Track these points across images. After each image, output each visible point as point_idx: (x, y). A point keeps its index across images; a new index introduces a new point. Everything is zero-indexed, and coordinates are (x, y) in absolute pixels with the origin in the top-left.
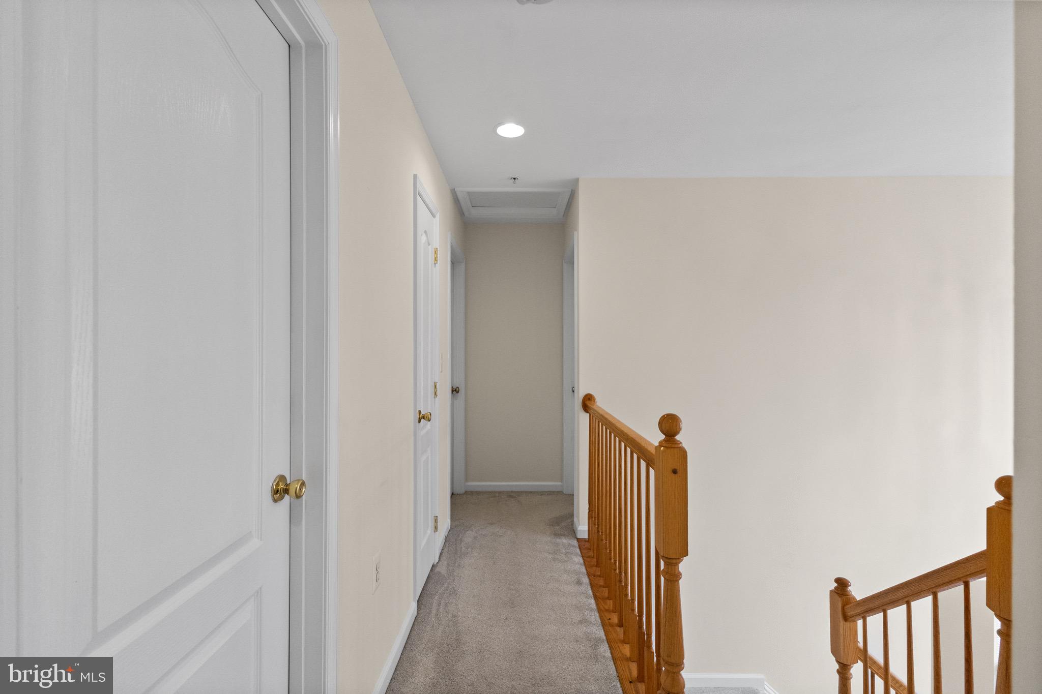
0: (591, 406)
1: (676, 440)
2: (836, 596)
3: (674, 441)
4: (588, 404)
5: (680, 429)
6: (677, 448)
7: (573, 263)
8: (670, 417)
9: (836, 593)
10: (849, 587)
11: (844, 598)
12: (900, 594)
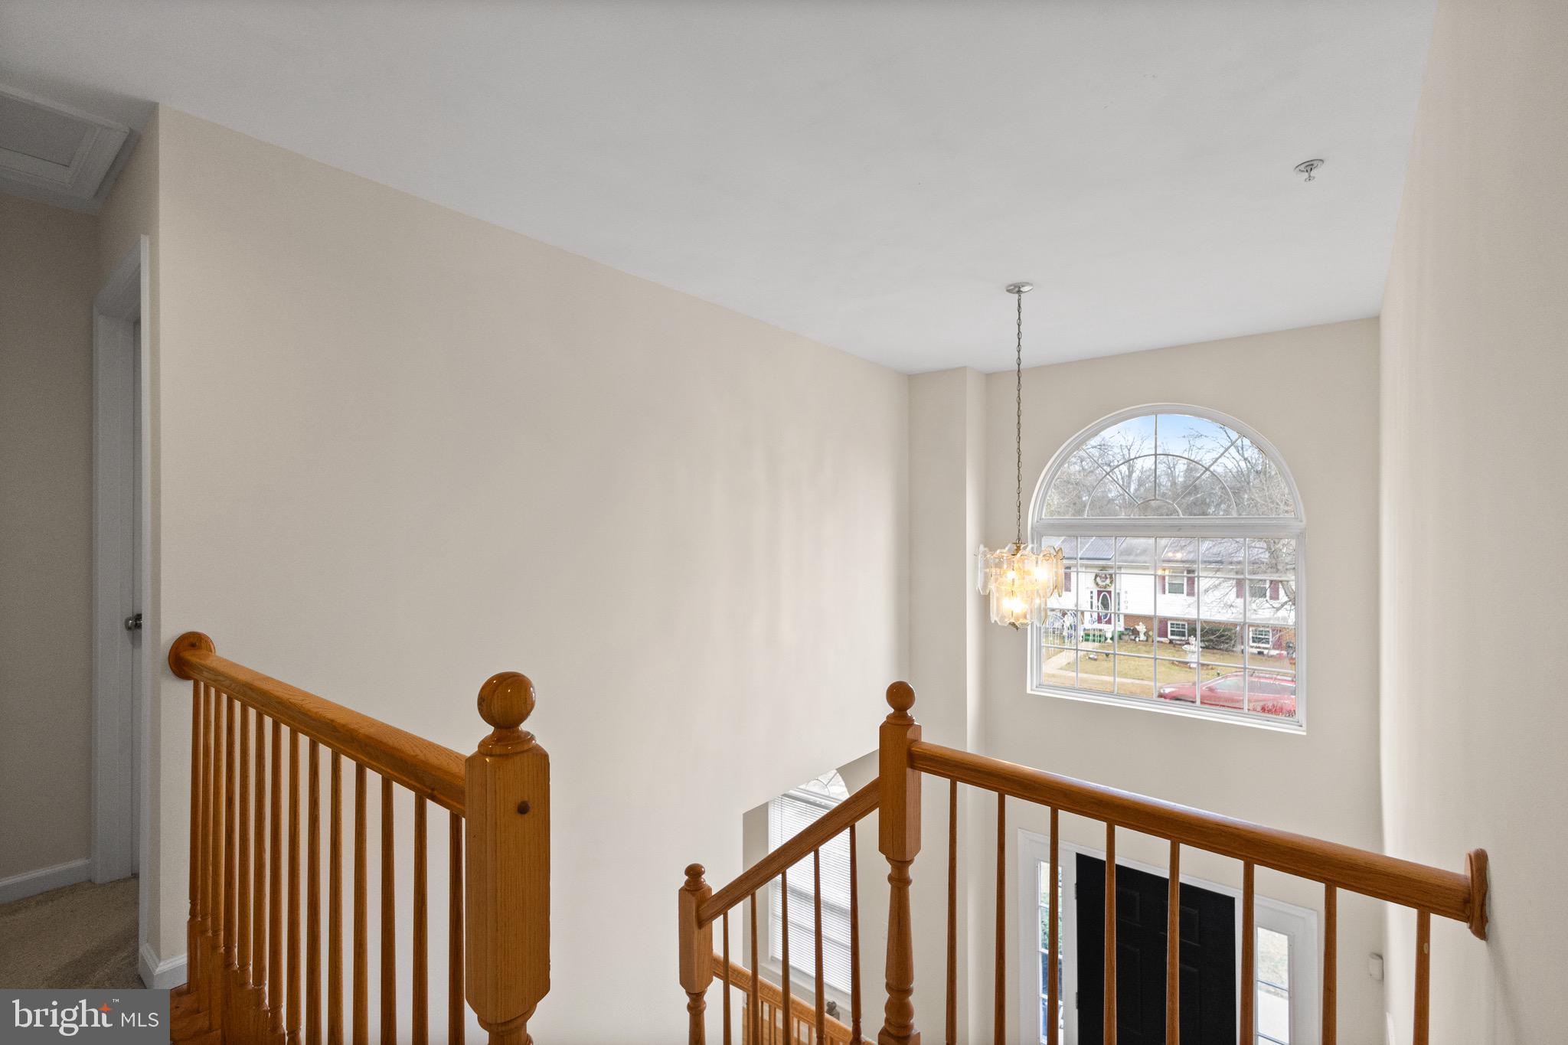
0: (203, 662)
1: (522, 732)
2: (689, 896)
3: (519, 737)
4: (189, 658)
5: (532, 705)
6: (527, 751)
7: (137, 323)
8: (509, 681)
9: (688, 890)
10: (703, 876)
11: (698, 893)
12: (775, 866)
